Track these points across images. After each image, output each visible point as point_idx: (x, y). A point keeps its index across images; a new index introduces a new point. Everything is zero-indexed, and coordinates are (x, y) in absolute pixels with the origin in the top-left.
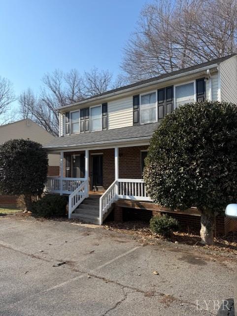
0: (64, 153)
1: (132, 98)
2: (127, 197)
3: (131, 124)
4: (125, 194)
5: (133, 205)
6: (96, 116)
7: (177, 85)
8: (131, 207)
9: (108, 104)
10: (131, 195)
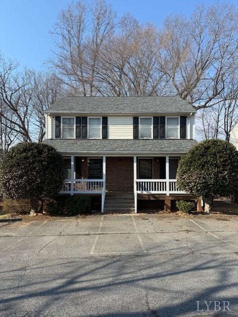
0: (75, 157)
1: (132, 118)
2: (145, 192)
3: (132, 138)
4: (142, 190)
5: (149, 198)
6: (95, 126)
7: (168, 117)
8: (147, 199)
9: (108, 118)
10: (147, 190)
